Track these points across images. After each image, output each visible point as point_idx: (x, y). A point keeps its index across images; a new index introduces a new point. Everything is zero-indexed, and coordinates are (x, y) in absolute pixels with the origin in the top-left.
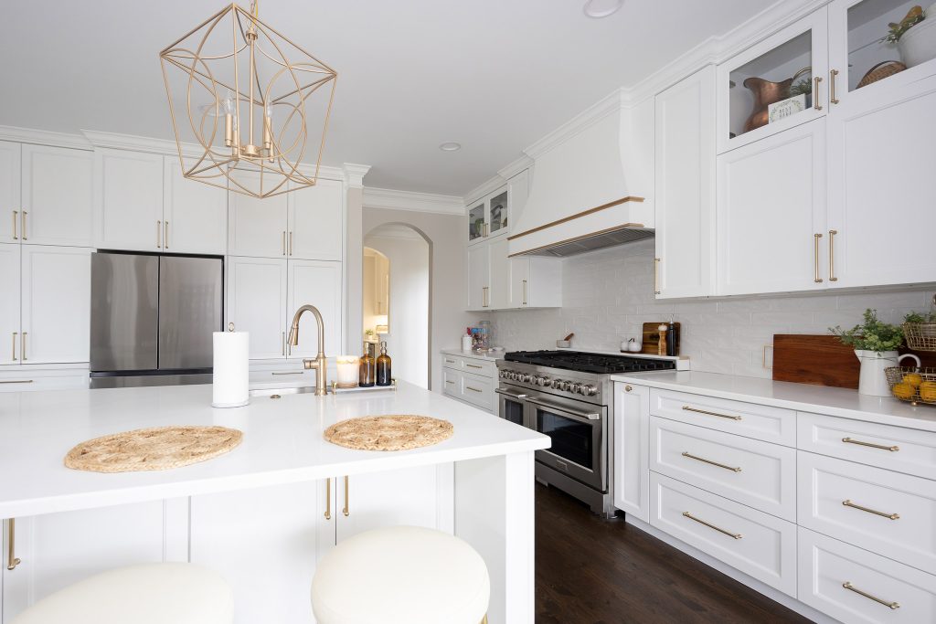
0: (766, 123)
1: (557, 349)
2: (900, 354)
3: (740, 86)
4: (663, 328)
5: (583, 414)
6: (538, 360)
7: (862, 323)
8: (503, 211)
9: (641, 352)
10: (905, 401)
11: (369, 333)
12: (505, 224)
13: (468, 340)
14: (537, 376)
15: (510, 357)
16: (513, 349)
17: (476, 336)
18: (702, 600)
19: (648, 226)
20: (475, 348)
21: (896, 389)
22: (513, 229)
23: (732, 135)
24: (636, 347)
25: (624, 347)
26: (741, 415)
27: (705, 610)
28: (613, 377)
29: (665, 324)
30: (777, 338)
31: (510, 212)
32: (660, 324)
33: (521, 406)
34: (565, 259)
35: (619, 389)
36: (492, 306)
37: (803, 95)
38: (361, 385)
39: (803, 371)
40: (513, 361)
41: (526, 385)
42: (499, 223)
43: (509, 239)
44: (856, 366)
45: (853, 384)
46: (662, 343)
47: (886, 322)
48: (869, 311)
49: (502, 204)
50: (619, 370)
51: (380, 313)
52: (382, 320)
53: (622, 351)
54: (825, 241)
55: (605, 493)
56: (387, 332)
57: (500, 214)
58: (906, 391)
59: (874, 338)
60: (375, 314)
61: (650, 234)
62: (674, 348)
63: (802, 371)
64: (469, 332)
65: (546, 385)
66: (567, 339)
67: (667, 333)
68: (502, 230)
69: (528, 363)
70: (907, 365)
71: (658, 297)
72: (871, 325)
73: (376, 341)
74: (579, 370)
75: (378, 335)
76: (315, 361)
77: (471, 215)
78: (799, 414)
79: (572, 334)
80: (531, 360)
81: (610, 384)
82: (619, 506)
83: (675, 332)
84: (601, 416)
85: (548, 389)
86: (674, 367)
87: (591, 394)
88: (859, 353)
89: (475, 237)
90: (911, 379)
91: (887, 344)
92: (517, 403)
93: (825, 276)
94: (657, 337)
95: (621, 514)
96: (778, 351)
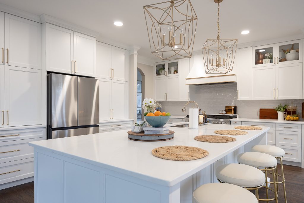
4: (233, 107)
9: (226, 114)
24: (224, 112)
25: (221, 112)
30: (260, 109)
44: (277, 114)
45: (277, 118)
46: (232, 111)
53: (220, 114)
62: (235, 112)
63: (265, 116)
83: (235, 108)
86: (236, 117)
88: (278, 112)
90: (288, 116)
93: (276, 97)
94: (230, 110)
96: (260, 112)
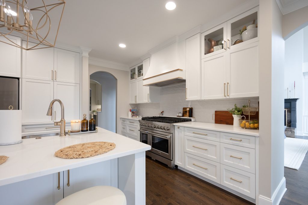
0: (213, 52)
1: (158, 116)
2: (242, 116)
3: (207, 40)
4: (188, 109)
5: (166, 136)
6: (152, 120)
7: (234, 108)
8: (141, 70)
9: (183, 116)
10: (243, 128)
11: (94, 111)
12: (142, 75)
13: (130, 113)
14: (152, 125)
15: (143, 119)
16: (145, 116)
17: (133, 112)
18: (197, 189)
19: (184, 78)
20: (133, 116)
21: (241, 124)
22: (145, 77)
23: (205, 54)
24: (181, 115)
25: (178, 115)
26: (207, 134)
27: (198, 192)
28: (175, 124)
29: (189, 108)
30: (216, 112)
31: (144, 71)
32: (187, 108)
33: (147, 135)
34: (161, 87)
35: (176, 128)
36: (138, 102)
37: (221, 45)
38: (82, 131)
39: (222, 121)
40: (144, 120)
41: (148, 128)
42: (140, 74)
43: (143, 80)
44: (233, 119)
45: (232, 124)
46: (188, 114)
47: (239, 107)
48: (235, 104)
49: (142, 68)
50: (176, 122)
51: (98, 104)
52: (99, 107)
53: (177, 116)
54: (226, 86)
55: (172, 160)
56: (100, 111)
57: (141, 72)
58: (243, 125)
59: (236, 111)
60: (96, 105)
61: (184, 81)
62: (191, 115)
64: (131, 111)
65: (155, 127)
66: (162, 113)
67: (189, 111)
68: (141, 77)
69: (149, 121)
70: (243, 118)
71: (186, 100)
72: (236, 109)
73: (96, 114)
74: (164, 122)
75: (97, 112)
76: (60, 122)
77: (131, 71)
78: (221, 133)
79: (163, 111)
80: (150, 119)
81: (173, 127)
82: (176, 164)
83: (191, 110)
84: (171, 136)
85: (155, 129)
86: (191, 121)
87: (168, 130)
88: (233, 115)
89: (132, 79)
90: (244, 121)
91: (239, 113)
92: (146, 134)
93: (226, 94)
94: (186, 112)
95: (176, 166)
96: (216, 115)
